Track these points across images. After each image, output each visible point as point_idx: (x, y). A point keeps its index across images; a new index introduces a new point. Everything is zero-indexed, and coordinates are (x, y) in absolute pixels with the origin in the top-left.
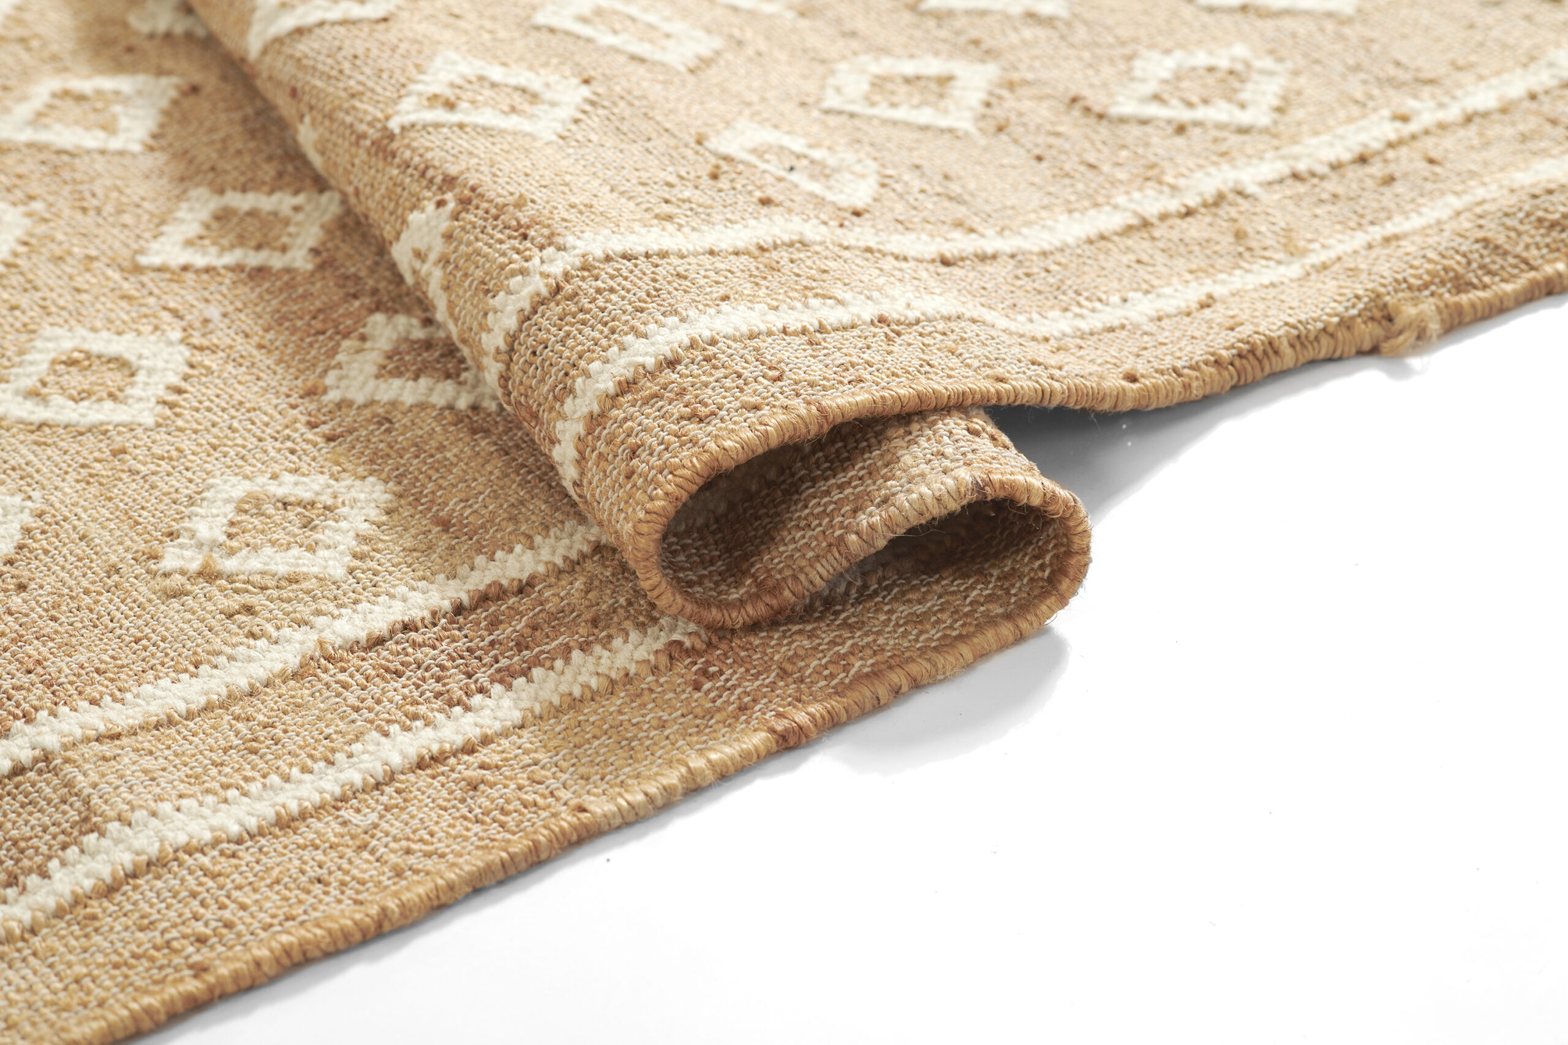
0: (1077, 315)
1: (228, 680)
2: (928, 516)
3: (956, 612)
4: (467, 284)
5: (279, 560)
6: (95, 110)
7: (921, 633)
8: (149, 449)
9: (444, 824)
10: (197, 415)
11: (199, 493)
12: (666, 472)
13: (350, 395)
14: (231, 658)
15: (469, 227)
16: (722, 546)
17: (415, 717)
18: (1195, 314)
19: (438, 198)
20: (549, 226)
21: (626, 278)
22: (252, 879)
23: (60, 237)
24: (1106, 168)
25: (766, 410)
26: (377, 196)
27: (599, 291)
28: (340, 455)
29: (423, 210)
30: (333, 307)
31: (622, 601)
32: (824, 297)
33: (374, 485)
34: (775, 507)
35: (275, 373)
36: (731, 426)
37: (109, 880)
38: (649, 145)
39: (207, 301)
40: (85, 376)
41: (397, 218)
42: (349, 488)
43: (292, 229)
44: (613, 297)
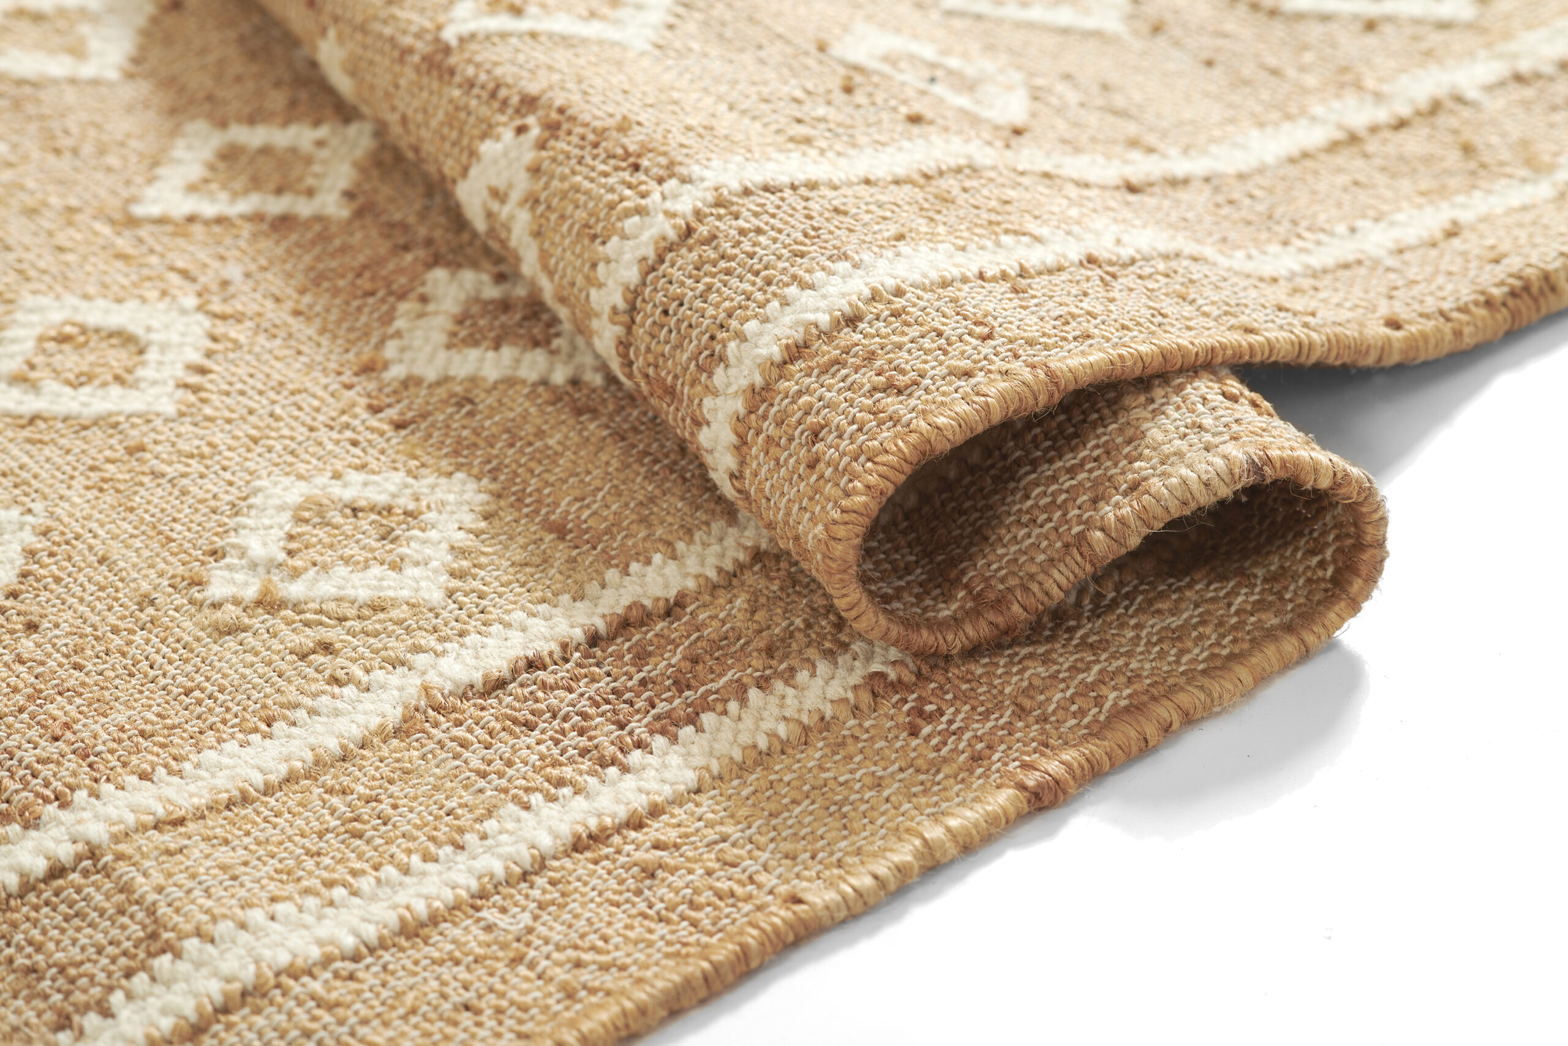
0: (1301, 250)
1: (312, 740)
2: (1193, 506)
3: (1221, 624)
4: (565, 228)
5: (357, 583)
6: (58, 31)
7: (1182, 652)
8: (173, 445)
9: (619, 926)
10: (228, 401)
11: (245, 499)
12: (862, 459)
13: (418, 370)
14: (312, 712)
15: (561, 157)
16: (918, 549)
17: (560, 783)
18: (1442, 245)
19: (518, 122)
20: (665, 154)
21: (773, 216)
22: (379, 1009)
23: (31, 184)
24: (1291, 72)
25: (980, 377)
26: (434, 123)
27: (742, 232)
28: (414, 446)
29: (498, 138)
30: (381, 262)
31: (798, 622)
32: (1016, 233)
33: (464, 483)
34: (984, 498)
35: (319, 345)
36: (940, 399)
37: (193, 1017)
38: (763, 54)
39: (222, 258)
40: (82, 356)
41: (462, 151)
42: (433, 487)
43: (317, 168)
44: (762, 239)
